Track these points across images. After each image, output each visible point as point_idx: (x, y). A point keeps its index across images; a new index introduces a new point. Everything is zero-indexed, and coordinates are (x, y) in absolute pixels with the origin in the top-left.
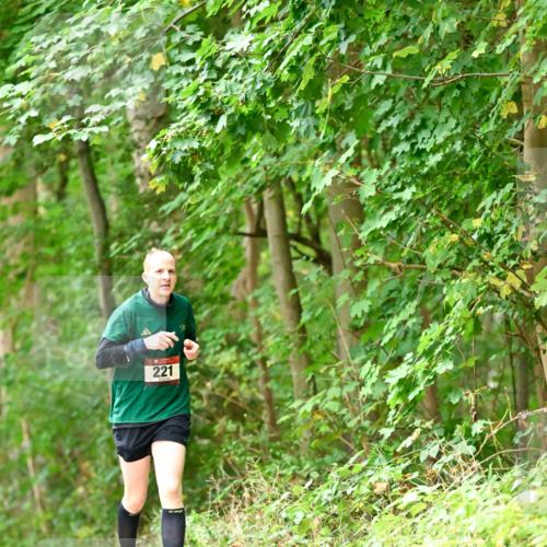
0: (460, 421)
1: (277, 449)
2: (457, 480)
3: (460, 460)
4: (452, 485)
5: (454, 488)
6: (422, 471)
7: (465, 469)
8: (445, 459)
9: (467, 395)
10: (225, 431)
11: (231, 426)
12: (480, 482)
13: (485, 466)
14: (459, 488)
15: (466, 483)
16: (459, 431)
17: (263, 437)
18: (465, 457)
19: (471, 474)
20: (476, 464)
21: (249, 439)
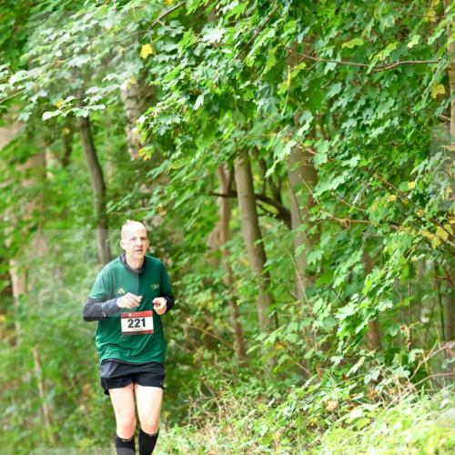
0: (398, 351)
1: (245, 373)
2: (395, 399)
3: (397, 383)
4: (391, 403)
5: (393, 406)
6: (366, 392)
7: (402, 390)
8: (385, 382)
9: (403, 329)
10: (202, 359)
11: (207, 355)
12: (414, 401)
13: (418, 387)
14: (397, 406)
15: (402, 402)
16: (397, 358)
17: (234, 363)
18: (402, 380)
19: (407, 394)
20: (411, 386)
21: (222, 365)
